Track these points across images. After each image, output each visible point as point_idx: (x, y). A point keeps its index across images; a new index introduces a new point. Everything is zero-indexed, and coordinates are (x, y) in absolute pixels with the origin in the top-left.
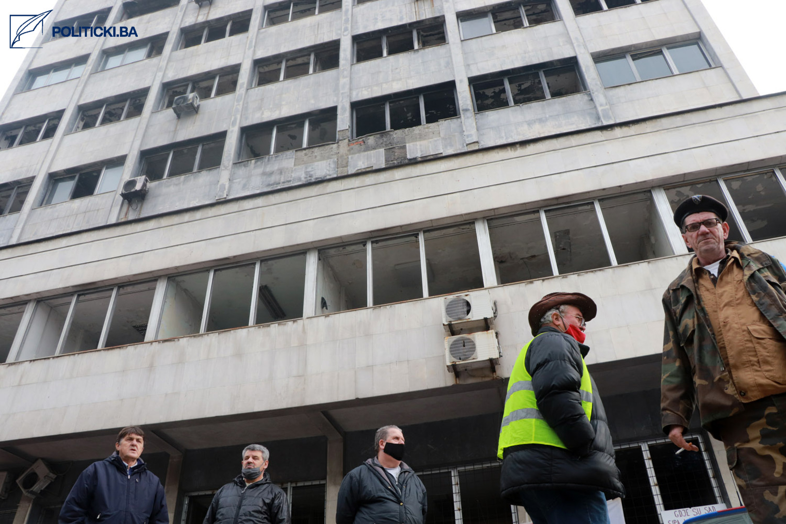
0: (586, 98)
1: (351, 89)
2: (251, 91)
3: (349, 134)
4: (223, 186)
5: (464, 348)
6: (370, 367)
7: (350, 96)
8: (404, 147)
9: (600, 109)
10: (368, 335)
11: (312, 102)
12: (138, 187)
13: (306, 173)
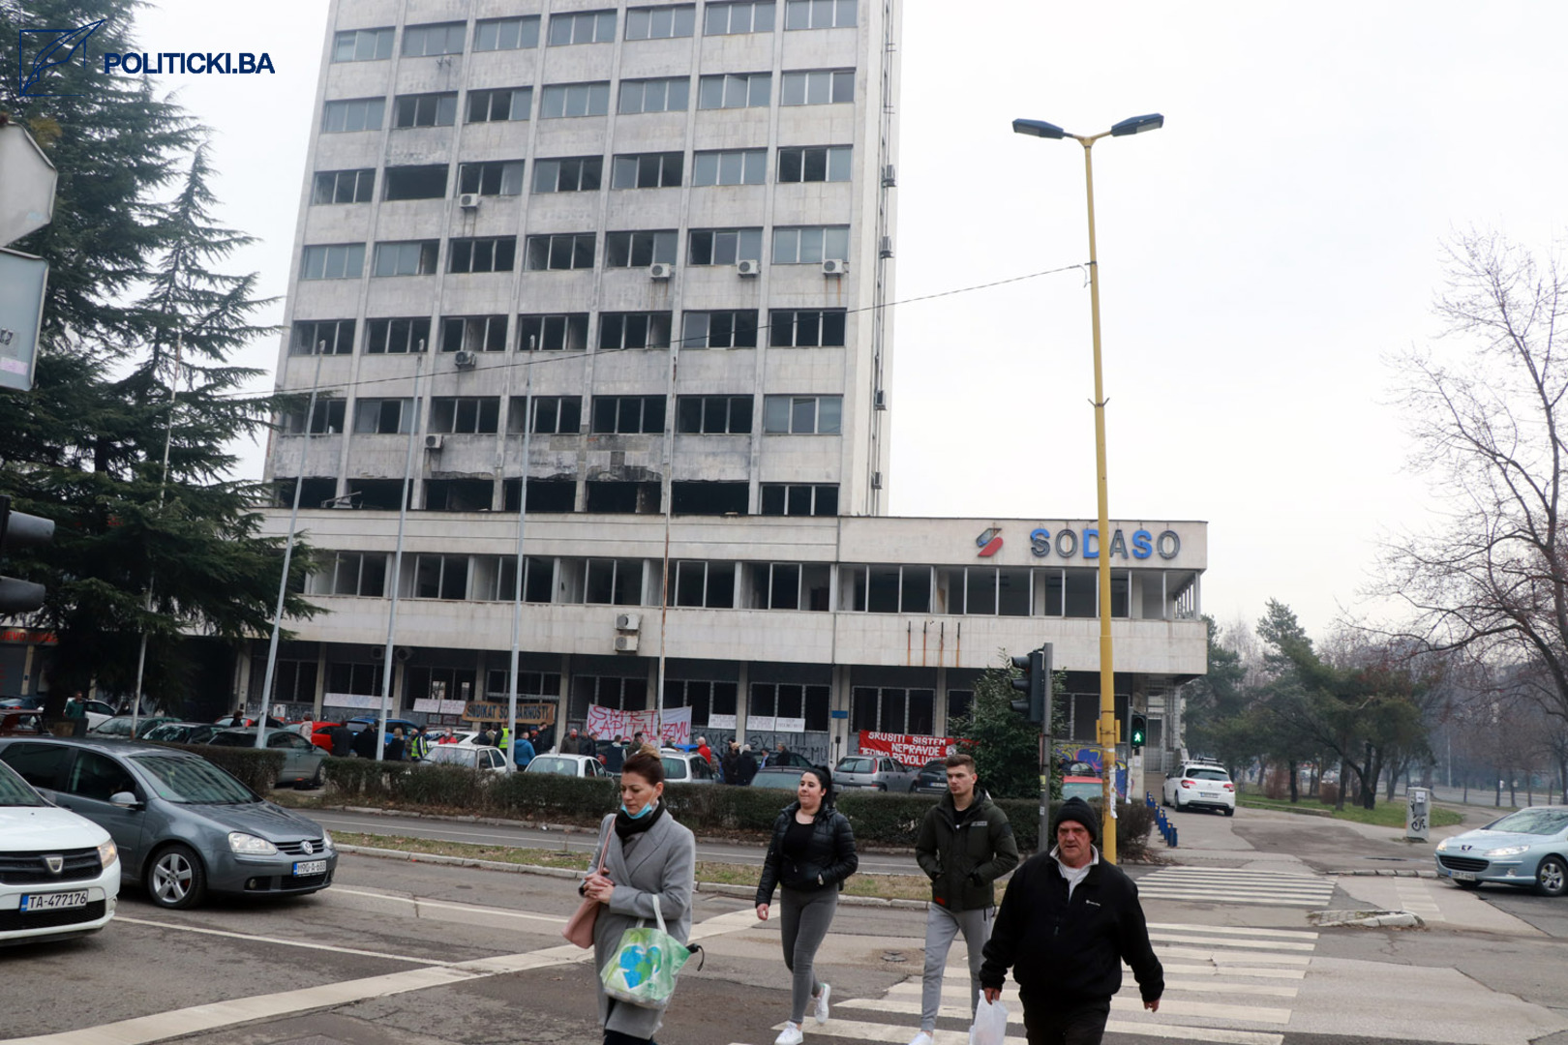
0: (748, 440)
1: (593, 381)
2: (517, 355)
3: (588, 429)
4: (499, 455)
5: (621, 642)
6: (581, 638)
7: (592, 389)
8: (623, 454)
9: (753, 455)
10: (582, 621)
11: (564, 385)
12: (437, 445)
13: (558, 459)
